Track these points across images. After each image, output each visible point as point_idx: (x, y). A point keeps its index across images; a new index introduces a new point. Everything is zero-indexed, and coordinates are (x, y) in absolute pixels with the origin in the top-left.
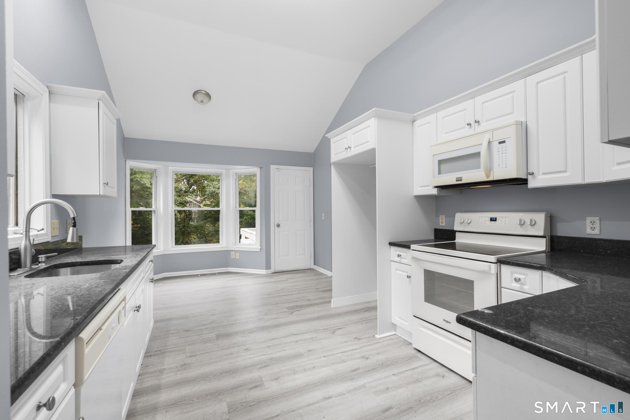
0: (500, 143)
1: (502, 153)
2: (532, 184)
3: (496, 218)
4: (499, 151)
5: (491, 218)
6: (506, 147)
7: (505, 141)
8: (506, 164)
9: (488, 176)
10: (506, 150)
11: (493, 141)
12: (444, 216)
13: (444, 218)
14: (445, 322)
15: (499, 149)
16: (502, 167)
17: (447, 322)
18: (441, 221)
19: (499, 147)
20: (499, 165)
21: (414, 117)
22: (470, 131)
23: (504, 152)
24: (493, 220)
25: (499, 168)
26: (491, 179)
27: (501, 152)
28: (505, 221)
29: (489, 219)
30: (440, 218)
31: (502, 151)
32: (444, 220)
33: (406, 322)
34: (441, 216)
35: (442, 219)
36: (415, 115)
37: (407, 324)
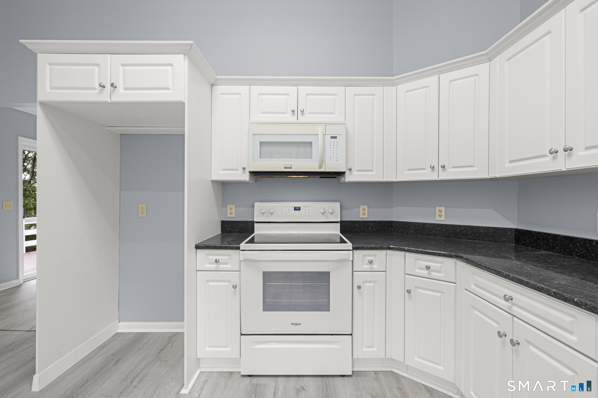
0: (332, 137)
1: (334, 148)
2: (349, 178)
3: (300, 208)
4: (331, 145)
5: (295, 208)
6: (337, 143)
7: (336, 137)
8: (337, 158)
9: (320, 167)
10: (337, 145)
11: (325, 134)
12: (234, 205)
13: (234, 208)
14: (293, 326)
15: (331, 143)
16: (334, 161)
17: (297, 324)
18: (230, 211)
19: (331, 141)
20: (330, 158)
21: (216, 80)
22: (294, 119)
23: (335, 146)
24: (297, 209)
25: (330, 161)
26: (323, 170)
27: (332, 146)
28: (309, 210)
29: (293, 209)
30: (228, 208)
31: (334, 145)
32: (233, 211)
33: (227, 347)
34: (229, 206)
35: (231, 209)
36: (218, 77)
37: (229, 349)
